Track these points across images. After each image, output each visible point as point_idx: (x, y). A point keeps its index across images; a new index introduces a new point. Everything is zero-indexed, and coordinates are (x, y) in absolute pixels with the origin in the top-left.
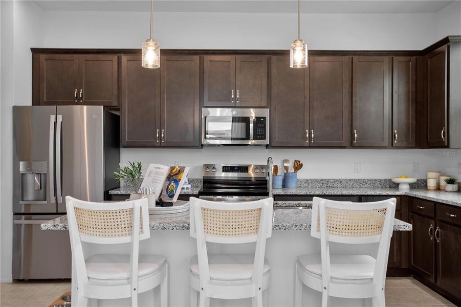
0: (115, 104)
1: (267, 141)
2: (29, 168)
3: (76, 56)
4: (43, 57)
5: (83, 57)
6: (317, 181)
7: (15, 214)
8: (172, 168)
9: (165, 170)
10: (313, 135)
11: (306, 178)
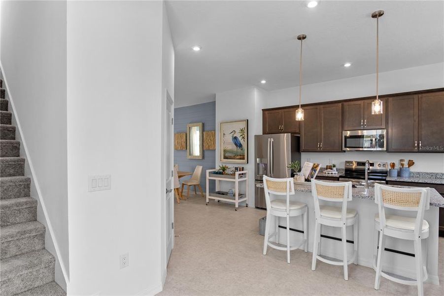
0: (298, 131)
1: (385, 149)
2: (261, 161)
3: (280, 110)
4: (266, 112)
5: (283, 110)
6: (427, 174)
7: (256, 180)
8: (314, 164)
9: (311, 165)
10: (420, 145)
11: (419, 171)
